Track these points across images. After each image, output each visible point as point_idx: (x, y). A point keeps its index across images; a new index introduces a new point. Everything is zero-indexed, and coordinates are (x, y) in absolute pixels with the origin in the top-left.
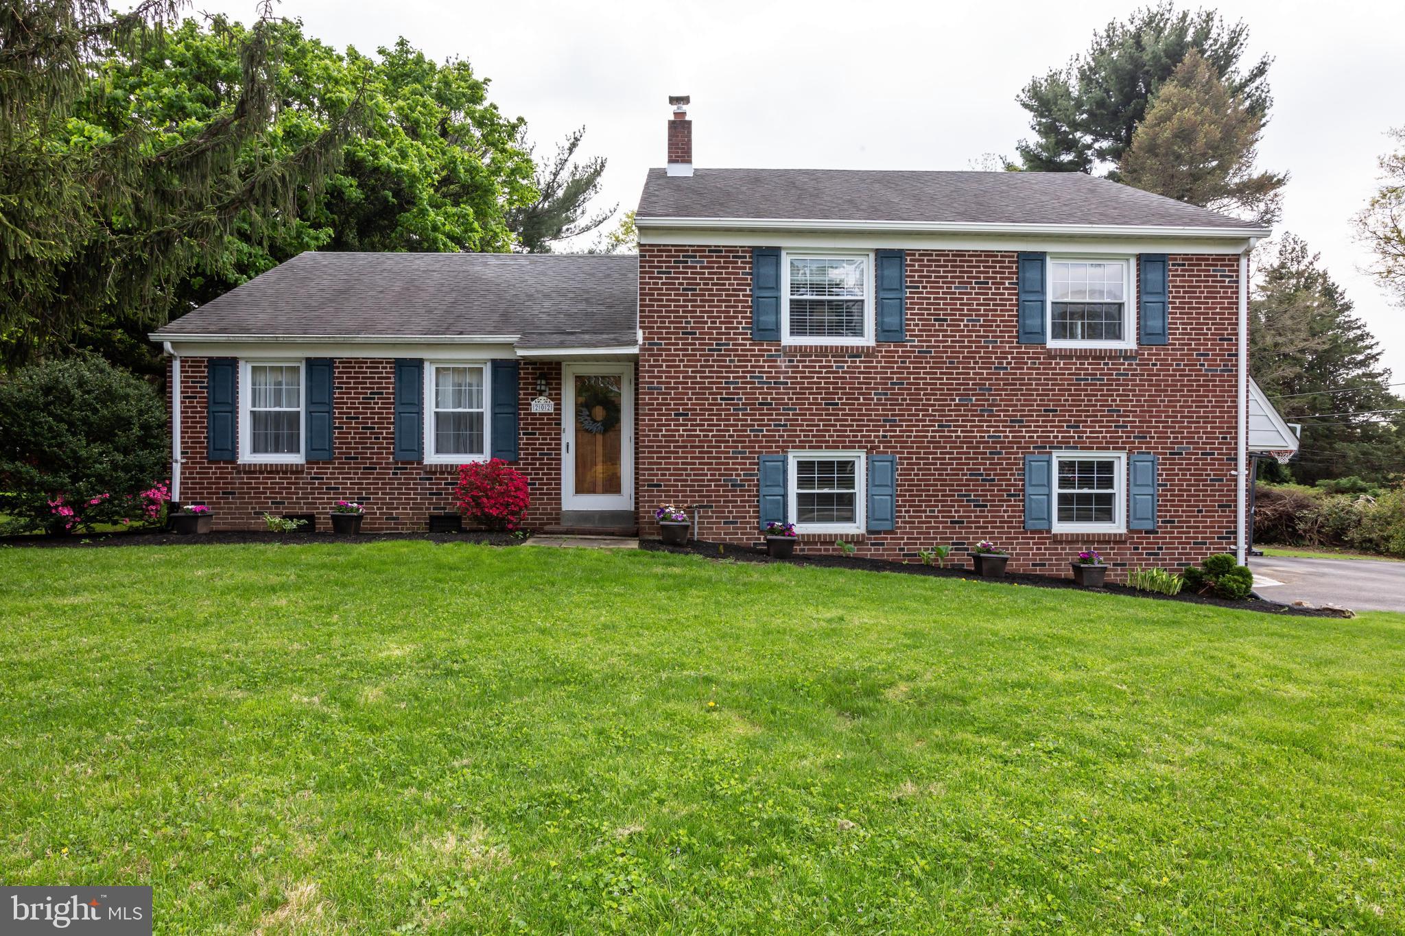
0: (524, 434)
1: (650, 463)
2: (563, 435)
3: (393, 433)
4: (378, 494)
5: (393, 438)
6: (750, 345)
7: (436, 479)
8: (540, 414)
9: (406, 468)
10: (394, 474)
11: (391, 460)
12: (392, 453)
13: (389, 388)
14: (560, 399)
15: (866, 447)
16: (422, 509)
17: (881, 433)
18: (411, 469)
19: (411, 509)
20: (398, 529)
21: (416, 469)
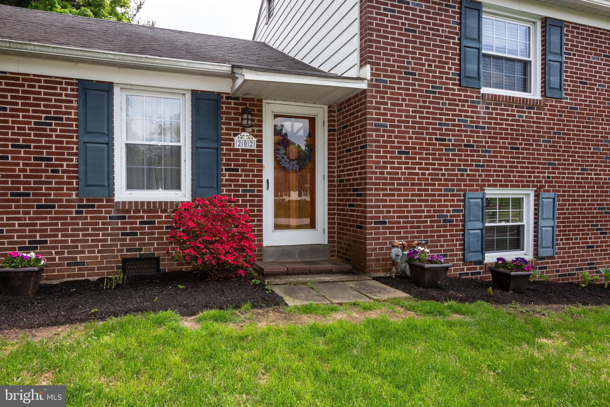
0: (227, 170)
1: (376, 201)
2: (264, 173)
3: (77, 166)
4: (57, 236)
5: (77, 172)
6: (459, 90)
7: (130, 217)
8: (243, 150)
9: (93, 206)
10: (77, 212)
11: (74, 197)
12: (76, 189)
13: (70, 114)
14: (261, 136)
15: (536, 186)
16: (113, 251)
17: (546, 175)
18: (99, 206)
19: (99, 252)
20: (83, 275)
21: (105, 206)
